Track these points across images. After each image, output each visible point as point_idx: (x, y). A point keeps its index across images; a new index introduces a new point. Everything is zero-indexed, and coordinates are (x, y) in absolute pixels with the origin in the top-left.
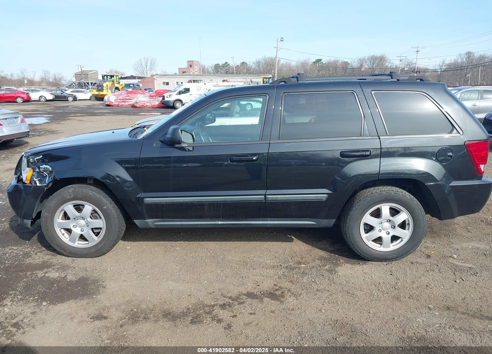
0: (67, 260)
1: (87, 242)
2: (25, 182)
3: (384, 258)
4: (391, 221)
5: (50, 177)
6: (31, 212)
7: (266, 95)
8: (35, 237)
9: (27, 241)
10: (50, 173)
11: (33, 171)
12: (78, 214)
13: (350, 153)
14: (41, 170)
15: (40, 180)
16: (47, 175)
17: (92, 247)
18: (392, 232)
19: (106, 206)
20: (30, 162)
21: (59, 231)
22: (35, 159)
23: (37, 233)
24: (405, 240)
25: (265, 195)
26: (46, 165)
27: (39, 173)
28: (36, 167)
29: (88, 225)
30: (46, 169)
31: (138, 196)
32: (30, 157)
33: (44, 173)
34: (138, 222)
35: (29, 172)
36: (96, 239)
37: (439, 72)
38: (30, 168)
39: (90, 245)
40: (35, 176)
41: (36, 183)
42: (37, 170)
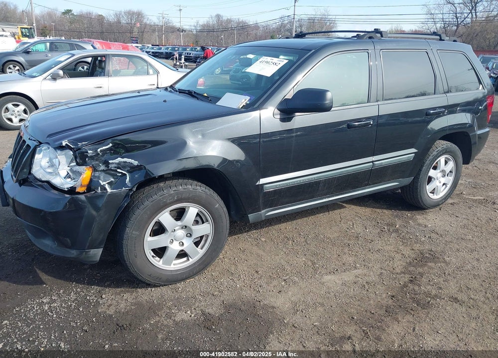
0: (166, 291)
1: (185, 259)
2: (77, 190)
3: (437, 205)
4: (443, 171)
5: (136, 176)
6: (103, 236)
7: (367, 51)
8: (44, 277)
9: (45, 285)
10: (133, 169)
11: (95, 169)
12: (179, 223)
13: (432, 112)
14: (112, 166)
15: (110, 184)
16: (126, 173)
17: (194, 264)
18: (443, 180)
19: (219, 204)
20: (87, 156)
21: (150, 254)
22: (99, 150)
23: (37, 270)
24: (449, 186)
25: (373, 162)
26: (123, 158)
27: (107, 171)
28: (100, 162)
29: (191, 235)
30: (122, 164)
31: (258, 184)
32: (86, 148)
33: (119, 170)
34: (251, 217)
35: (86, 173)
36: (200, 252)
37: (195, 32)
38: (86, 166)
39: (191, 261)
40: (99, 178)
41: (105, 189)
42: (102, 167)
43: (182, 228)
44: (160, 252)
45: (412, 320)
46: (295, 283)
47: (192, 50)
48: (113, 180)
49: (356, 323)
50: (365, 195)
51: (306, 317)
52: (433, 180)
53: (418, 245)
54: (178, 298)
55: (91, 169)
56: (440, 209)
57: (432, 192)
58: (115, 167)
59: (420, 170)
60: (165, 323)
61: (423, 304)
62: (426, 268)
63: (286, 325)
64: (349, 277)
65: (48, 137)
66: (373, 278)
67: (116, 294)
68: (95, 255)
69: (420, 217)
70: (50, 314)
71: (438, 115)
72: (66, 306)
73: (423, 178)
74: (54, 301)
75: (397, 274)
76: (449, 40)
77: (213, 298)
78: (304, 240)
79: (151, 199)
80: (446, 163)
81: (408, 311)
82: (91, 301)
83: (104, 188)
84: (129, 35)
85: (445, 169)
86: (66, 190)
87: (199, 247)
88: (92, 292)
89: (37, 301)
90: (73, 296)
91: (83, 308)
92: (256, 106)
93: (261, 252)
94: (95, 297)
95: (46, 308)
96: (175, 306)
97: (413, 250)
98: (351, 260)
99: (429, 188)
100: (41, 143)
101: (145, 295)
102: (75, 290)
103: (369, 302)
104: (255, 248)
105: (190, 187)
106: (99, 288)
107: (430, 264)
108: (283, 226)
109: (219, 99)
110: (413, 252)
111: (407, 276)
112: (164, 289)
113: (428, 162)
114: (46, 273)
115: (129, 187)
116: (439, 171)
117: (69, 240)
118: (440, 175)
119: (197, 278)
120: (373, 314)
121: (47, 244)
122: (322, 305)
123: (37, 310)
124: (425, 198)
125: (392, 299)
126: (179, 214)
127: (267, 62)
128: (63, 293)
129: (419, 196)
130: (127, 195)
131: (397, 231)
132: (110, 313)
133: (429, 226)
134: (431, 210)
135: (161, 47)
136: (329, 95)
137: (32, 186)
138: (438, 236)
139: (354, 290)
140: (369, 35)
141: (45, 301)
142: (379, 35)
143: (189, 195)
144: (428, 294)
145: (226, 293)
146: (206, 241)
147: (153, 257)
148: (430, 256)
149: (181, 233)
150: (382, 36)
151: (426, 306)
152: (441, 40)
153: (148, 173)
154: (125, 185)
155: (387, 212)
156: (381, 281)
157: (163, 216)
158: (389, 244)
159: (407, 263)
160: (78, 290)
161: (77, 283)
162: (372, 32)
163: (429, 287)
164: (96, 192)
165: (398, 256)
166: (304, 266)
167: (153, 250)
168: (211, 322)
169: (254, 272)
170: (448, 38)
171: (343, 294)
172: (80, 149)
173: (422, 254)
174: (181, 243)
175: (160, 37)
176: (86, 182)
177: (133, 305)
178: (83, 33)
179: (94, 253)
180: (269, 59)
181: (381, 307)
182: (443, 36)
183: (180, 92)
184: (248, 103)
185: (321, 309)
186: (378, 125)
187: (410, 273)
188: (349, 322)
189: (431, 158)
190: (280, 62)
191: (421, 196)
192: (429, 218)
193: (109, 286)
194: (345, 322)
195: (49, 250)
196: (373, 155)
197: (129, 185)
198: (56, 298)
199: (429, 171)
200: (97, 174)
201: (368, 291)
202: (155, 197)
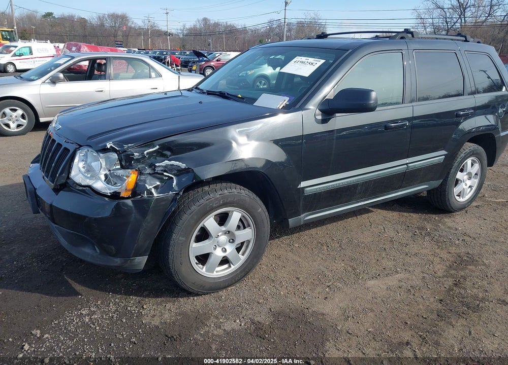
1: (226, 266)
2: (122, 195)
3: (463, 207)
4: (469, 174)
5: (183, 179)
6: (149, 243)
7: (401, 51)
8: (78, 287)
9: (80, 296)
10: (180, 172)
11: (140, 173)
12: (223, 228)
13: (462, 113)
14: (158, 170)
15: (156, 188)
16: (173, 176)
17: (236, 271)
18: (469, 183)
19: (261, 209)
20: (133, 159)
21: (194, 261)
22: (145, 152)
23: (69, 280)
24: (474, 189)
25: (407, 164)
26: (170, 160)
27: (153, 175)
28: (146, 165)
29: (233, 241)
30: (169, 167)
31: (299, 187)
32: (132, 150)
33: (165, 174)
34: (292, 221)
35: (132, 178)
36: (242, 258)
37: (181, 36)
38: (132, 169)
39: (233, 268)
40: (145, 182)
41: (152, 193)
42: (148, 171)
43: (225, 234)
44: (203, 259)
45: (465, 324)
46: (339, 289)
47: (181, 54)
48: (158, 183)
49: (411, 329)
50: (397, 198)
51: (358, 323)
52: (459, 182)
53: (454, 248)
54: (223, 307)
55: (136, 173)
56: (466, 212)
57: (459, 196)
58: (162, 171)
59: (449, 173)
60: (216, 332)
61: (473, 307)
62: (467, 271)
63: (340, 332)
64: (392, 281)
65: (88, 139)
66: (417, 282)
67: (157, 304)
68: (140, 263)
69: (448, 220)
70: (92, 326)
71: (467, 117)
72: (107, 318)
73: (451, 181)
74: (94, 313)
75: (440, 277)
76: (474, 42)
77: (259, 306)
78: (338, 245)
79: (198, 204)
80: (472, 165)
81: (460, 315)
82: (133, 312)
83: (150, 192)
84: (112, 39)
85: (471, 171)
86: (109, 194)
87: (241, 253)
88: (132, 302)
89: (76, 313)
90: (112, 307)
91: (126, 319)
92: (297, 106)
93: (296, 258)
94: (136, 307)
95: (87, 320)
96: (222, 316)
97: (450, 253)
98: (390, 264)
99: (456, 190)
100: (81, 146)
101: (187, 304)
102: (113, 300)
103: (418, 307)
104: (290, 254)
105: (235, 190)
106: (138, 299)
107: (469, 267)
108: (313, 231)
109: (255, 100)
110: (450, 255)
111: (450, 279)
112: (207, 297)
113: (456, 164)
114: (79, 283)
115: (175, 191)
116: (466, 173)
117: (113, 248)
118: (466, 177)
119: (238, 285)
120: (425, 318)
121: (88, 253)
122: (372, 310)
123: (77, 323)
124: (452, 200)
125: (441, 303)
126: (223, 219)
127: (302, 62)
128: (101, 303)
129: (447, 199)
130: (174, 199)
131: (429, 234)
132: (156, 324)
133: (460, 229)
134: (457, 213)
135: (148, 51)
136: (373, 95)
137: (71, 191)
138: (471, 239)
139: (400, 294)
140: (401, 35)
141: (84, 312)
142: (410, 35)
143: (234, 199)
144: (476, 297)
145: (271, 300)
146: (247, 247)
147: (197, 264)
148: (468, 259)
149: (223, 238)
150: (413, 36)
151: (476, 309)
152: (466, 41)
153: (195, 176)
154: (172, 189)
155: (414, 216)
156: (426, 285)
157: (209, 220)
158: (424, 247)
159: (447, 266)
160: (117, 300)
161: (113, 293)
162: (402, 32)
163: (475, 290)
164: (142, 197)
165: (437, 260)
166: (344, 272)
167: (197, 257)
168: (263, 331)
169: (295, 278)
170: (472, 39)
171: (390, 299)
172: (125, 151)
173: (459, 256)
174: (224, 249)
175: (146, 41)
176: (131, 186)
177: (177, 315)
178: (65, 37)
179: (139, 261)
180: (303, 59)
181: (432, 312)
182: (469, 38)
183: (208, 94)
184: (288, 103)
185: (371, 314)
186: (413, 127)
187: (452, 276)
188: (403, 328)
189: (459, 160)
190: (316, 62)
191: (448, 199)
192: (457, 221)
193: (148, 296)
194: (399, 327)
195: (89, 259)
196: (408, 157)
197: (176, 189)
198: (95, 310)
199: (457, 173)
200: (143, 177)
201: (414, 295)
202: (202, 201)
